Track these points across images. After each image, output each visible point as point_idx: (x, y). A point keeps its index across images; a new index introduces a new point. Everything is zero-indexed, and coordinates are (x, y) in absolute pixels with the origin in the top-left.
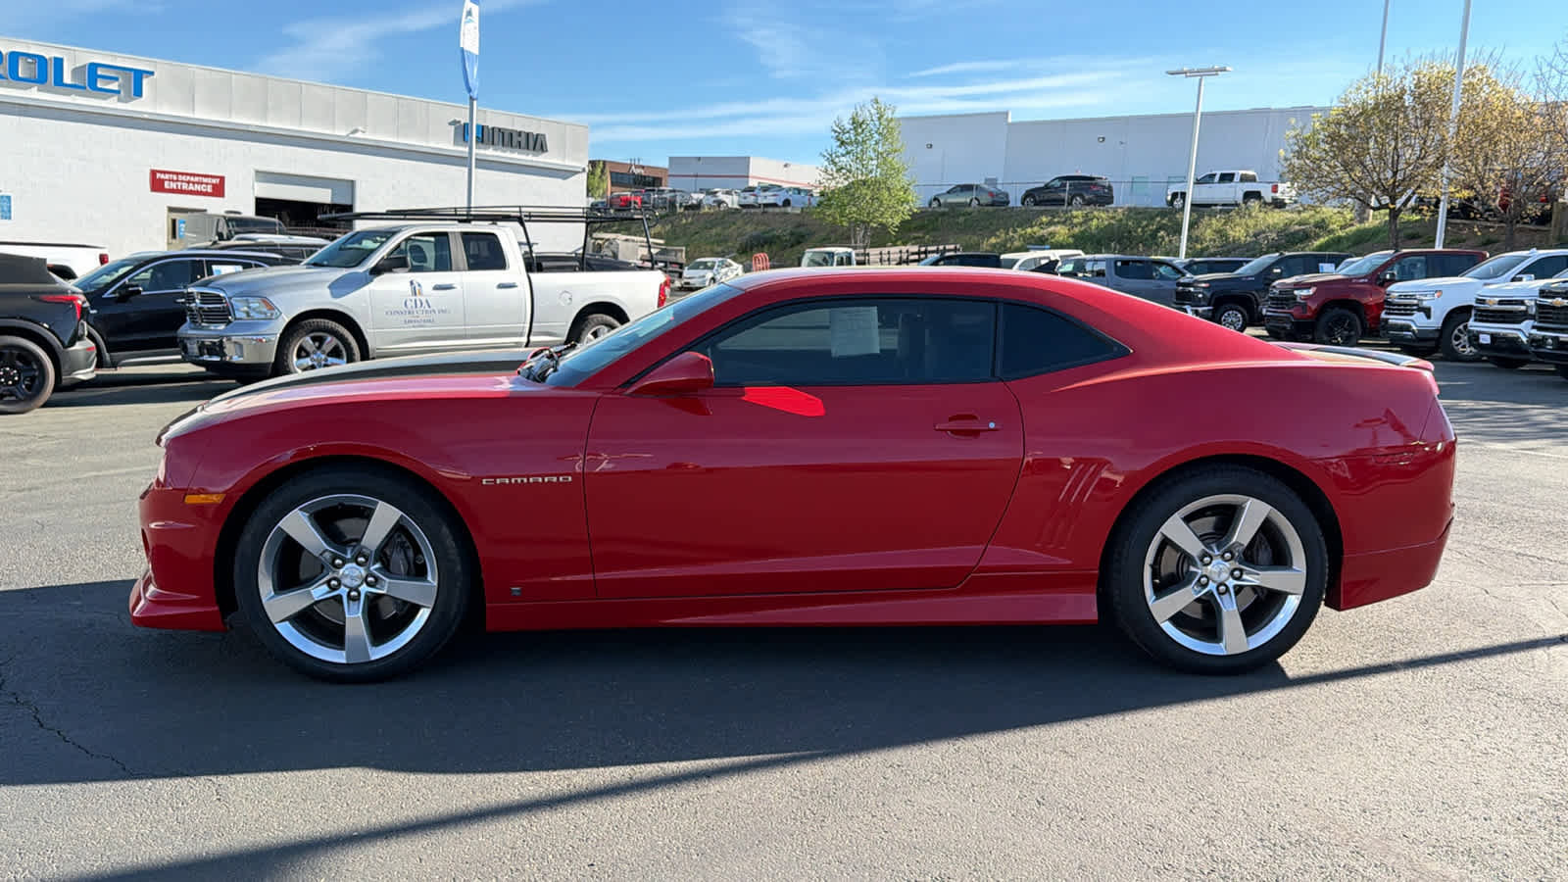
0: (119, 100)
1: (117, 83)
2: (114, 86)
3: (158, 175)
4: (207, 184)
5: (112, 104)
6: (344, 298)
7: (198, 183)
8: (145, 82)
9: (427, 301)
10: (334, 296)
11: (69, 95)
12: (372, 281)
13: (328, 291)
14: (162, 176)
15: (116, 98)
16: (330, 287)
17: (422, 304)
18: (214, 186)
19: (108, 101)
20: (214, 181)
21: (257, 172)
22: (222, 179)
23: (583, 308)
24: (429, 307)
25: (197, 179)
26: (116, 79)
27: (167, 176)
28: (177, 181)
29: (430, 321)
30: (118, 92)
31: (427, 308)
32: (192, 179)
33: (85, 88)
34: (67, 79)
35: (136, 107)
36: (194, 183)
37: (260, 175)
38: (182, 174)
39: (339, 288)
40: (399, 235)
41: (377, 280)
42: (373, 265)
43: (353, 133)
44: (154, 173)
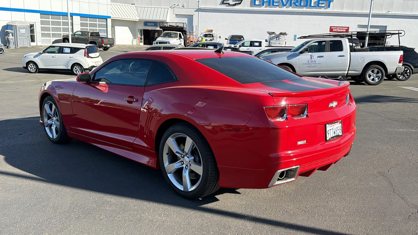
0: (324, 9)
1: (324, 5)
2: (323, 5)
3: (332, 28)
4: (344, 29)
5: (322, 10)
6: (291, 60)
7: (342, 29)
8: (331, 3)
9: (315, 61)
10: (288, 59)
11: (312, 9)
12: (299, 55)
13: (286, 58)
14: (333, 28)
15: (323, 8)
16: (287, 57)
17: (313, 61)
18: (346, 30)
19: (322, 9)
20: (346, 28)
21: (358, 25)
22: (348, 28)
23: (368, 63)
24: (315, 62)
25: (342, 28)
26: (324, 3)
27: (334, 28)
28: (337, 29)
29: (315, 66)
30: (324, 7)
31: (315, 63)
32: (340, 28)
33: (316, 7)
34: (312, 5)
35: (328, 10)
36: (341, 29)
37: (359, 26)
38: (338, 27)
39: (290, 57)
40: (310, 42)
41: (301, 55)
42: (301, 51)
43: (388, 12)
44: (331, 27)
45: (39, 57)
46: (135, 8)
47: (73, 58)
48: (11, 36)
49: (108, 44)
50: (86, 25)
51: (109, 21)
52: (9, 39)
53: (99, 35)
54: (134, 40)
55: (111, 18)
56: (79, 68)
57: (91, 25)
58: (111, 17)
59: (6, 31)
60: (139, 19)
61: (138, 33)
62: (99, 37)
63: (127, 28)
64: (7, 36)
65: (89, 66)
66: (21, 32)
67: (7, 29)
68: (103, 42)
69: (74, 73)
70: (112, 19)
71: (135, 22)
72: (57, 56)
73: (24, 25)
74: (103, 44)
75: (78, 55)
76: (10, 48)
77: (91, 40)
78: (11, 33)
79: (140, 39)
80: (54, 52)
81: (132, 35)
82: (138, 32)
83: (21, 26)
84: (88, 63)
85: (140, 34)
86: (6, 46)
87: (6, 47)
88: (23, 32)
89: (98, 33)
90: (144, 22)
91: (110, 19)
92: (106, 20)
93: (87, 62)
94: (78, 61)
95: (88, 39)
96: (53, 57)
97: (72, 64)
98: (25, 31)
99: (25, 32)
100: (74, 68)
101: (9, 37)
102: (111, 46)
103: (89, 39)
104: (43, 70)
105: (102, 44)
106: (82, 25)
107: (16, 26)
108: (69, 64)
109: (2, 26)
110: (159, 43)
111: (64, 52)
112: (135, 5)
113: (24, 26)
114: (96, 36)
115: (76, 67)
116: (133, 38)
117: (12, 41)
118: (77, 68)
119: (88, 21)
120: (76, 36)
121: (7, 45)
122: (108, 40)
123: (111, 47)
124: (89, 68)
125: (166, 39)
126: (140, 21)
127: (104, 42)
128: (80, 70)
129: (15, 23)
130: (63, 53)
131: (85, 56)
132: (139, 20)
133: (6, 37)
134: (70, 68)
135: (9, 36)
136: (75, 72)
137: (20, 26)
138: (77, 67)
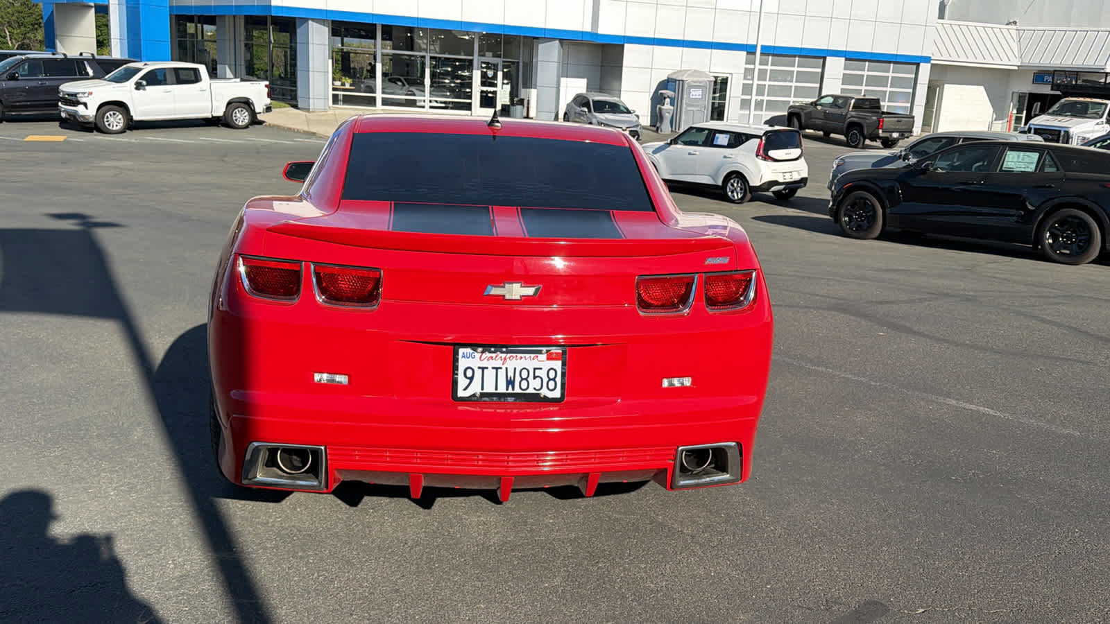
45: (663, 152)
46: (1014, 33)
47: (730, 158)
48: (667, 104)
49: (893, 132)
50: (857, 80)
51: (925, 69)
52: (663, 112)
53: (879, 107)
54: (997, 122)
55: (932, 62)
56: (739, 185)
57: (872, 81)
58: (933, 58)
59: (661, 93)
60: (1019, 64)
61: (1012, 104)
62: (878, 112)
63: (982, 88)
64: (660, 104)
65: (763, 182)
66: (691, 97)
67: (666, 89)
68: (881, 124)
69: (727, 195)
70: (932, 65)
71: (1005, 74)
72: (699, 151)
73: (701, 79)
74: (880, 131)
75: (742, 152)
76: (661, 131)
77: (851, 119)
78: (668, 97)
79: (1013, 122)
80: (695, 144)
81: (992, 110)
82: (1012, 100)
83: (695, 82)
84: (762, 173)
85: (1017, 107)
86: (655, 126)
87: (655, 129)
88: (697, 97)
89: (878, 101)
90: (1034, 73)
91: (929, 65)
92: (915, 67)
93: (760, 171)
94: (741, 168)
95: (846, 115)
96: (690, 154)
97: (725, 174)
98: (700, 92)
99: (700, 97)
100: (729, 185)
101: (663, 107)
102: (903, 135)
103: (849, 116)
104: (676, 185)
105: (877, 130)
106: (847, 79)
107: (683, 81)
108: (720, 172)
109: (658, 82)
110: (1035, 133)
111: (715, 143)
112: (1018, 26)
113: (700, 82)
114: (869, 110)
115: (734, 182)
116: (995, 116)
117: (667, 116)
118: (735, 185)
119: (866, 71)
120: (819, 108)
121: (658, 125)
122: (896, 119)
123: (903, 139)
124: (763, 187)
125: (1059, 121)
126: (1022, 70)
127: (882, 126)
128: (741, 189)
129: (683, 75)
130: (712, 145)
131: (757, 155)
132: (1018, 66)
133: (658, 106)
134: (720, 184)
135: (664, 104)
136: (730, 194)
137: (692, 81)
138: (736, 182)
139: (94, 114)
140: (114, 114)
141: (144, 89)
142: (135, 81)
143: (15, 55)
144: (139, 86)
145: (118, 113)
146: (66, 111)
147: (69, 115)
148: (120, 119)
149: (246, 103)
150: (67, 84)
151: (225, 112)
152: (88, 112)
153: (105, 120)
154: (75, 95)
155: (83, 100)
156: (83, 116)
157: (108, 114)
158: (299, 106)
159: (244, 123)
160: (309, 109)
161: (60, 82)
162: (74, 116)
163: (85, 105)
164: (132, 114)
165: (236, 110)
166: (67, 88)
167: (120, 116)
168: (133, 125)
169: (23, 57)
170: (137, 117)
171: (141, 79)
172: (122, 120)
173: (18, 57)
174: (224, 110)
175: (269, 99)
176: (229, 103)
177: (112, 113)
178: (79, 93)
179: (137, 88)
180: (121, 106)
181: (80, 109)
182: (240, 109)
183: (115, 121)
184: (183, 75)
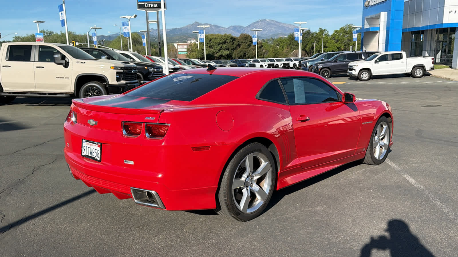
139: (358, 73)
140: (365, 73)
141: (378, 63)
142: (375, 60)
143: (337, 53)
144: (376, 62)
145: (367, 73)
146: (349, 73)
147: (350, 74)
148: (367, 75)
149: (422, 67)
150: (351, 63)
151: (411, 71)
152: (355, 73)
153: (362, 75)
154: (352, 67)
155: (354, 68)
156: (354, 74)
157: (363, 73)
158: (452, 67)
159: (420, 75)
160: (456, 68)
161: (349, 62)
162: (351, 74)
163: (355, 70)
164: (372, 73)
165: (417, 70)
166: (351, 64)
167: (368, 74)
168: (372, 77)
169: (341, 54)
170: (374, 74)
171: (378, 59)
172: (368, 75)
173: (339, 54)
174: (411, 70)
175: (433, 64)
176: (414, 67)
177: (364, 73)
178: (353, 66)
179: (375, 63)
180: (368, 70)
181: (353, 72)
182: (418, 69)
183: (365, 76)
184: (395, 57)
